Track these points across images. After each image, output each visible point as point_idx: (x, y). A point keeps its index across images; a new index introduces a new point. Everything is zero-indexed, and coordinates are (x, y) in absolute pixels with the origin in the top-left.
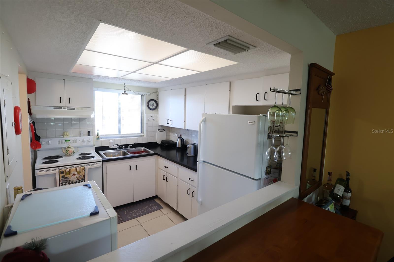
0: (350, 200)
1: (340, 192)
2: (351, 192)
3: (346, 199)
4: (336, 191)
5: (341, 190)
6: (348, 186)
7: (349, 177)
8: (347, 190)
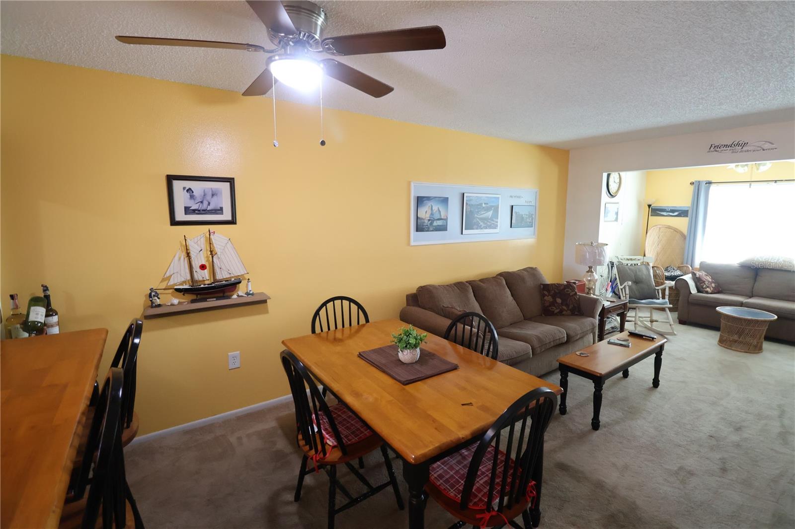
0: (58, 327)
1: (39, 316)
2: (56, 314)
3: (52, 326)
4: (32, 318)
5: (40, 313)
6: (51, 306)
7: (48, 293)
8: (50, 312)
